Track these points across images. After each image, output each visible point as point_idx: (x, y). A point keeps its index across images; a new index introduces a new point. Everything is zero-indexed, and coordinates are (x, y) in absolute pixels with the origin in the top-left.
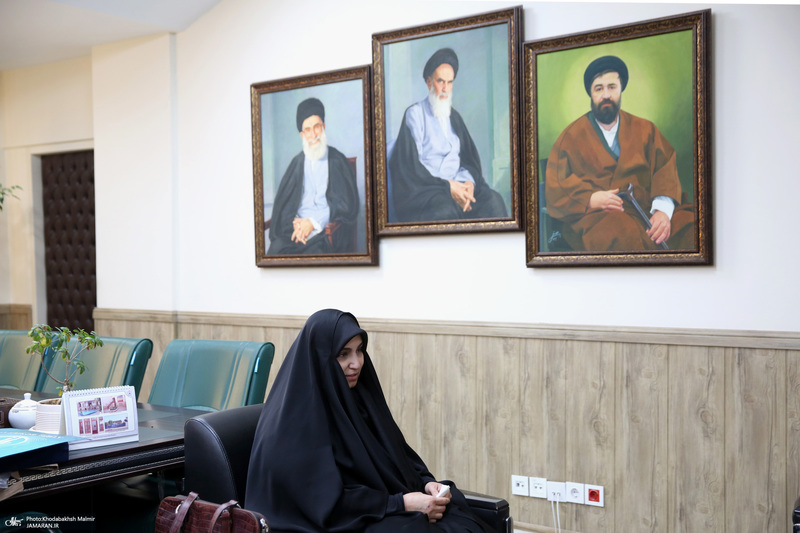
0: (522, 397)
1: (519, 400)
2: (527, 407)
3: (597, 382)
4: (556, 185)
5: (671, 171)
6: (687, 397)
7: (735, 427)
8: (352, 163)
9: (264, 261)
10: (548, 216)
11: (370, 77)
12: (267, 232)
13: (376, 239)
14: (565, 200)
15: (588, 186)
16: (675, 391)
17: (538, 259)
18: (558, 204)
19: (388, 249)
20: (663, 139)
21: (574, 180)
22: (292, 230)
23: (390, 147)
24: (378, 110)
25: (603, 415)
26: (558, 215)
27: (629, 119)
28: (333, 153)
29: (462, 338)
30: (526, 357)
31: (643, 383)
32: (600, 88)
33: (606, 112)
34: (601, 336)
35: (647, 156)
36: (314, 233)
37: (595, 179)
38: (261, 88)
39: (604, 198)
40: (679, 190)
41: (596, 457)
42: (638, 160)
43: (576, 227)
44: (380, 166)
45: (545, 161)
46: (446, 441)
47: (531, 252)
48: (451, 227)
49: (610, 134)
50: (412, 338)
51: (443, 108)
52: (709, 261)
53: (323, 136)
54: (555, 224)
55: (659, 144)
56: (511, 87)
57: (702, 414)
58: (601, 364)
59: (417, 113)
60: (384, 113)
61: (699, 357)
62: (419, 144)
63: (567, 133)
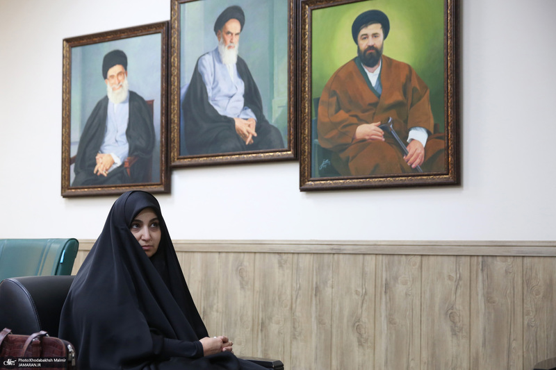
0: (294, 306)
1: (291, 308)
2: (298, 314)
3: (360, 290)
4: (326, 120)
5: (425, 106)
6: (438, 300)
7: (479, 325)
8: (150, 105)
9: (69, 192)
10: (319, 146)
11: (168, 31)
12: (72, 167)
13: (169, 169)
14: (334, 133)
15: (355, 120)
16: (428, 295)
17: (310, 184)
18: (328, 136)
19: (179, 179)
20: (418, 78)
21: (342, 115)
22: (95, 164)
23: (183, 91)
24: (174, 59)
25: (364, 319)
26: (327, 146)
27: (390, 64)
28: (133, 98)
29: (242, 255)
30: (298, 269)
31: (400, 289)
32: (366, 37)
33: (370, 57)
34: (363, 250)
35: (405, 93)
36: (115, 167)
37: (360, 114)
38: (72, 42)
39: (368, 130)
40: (432, 122)
41: (358, 356)
42: (398, 97)
43: (343, 156)
44: (175, 106)
45: (318, 100)
47: (303, 178)
48: (234, 158)
49: (373, 76)
50: (198, 256)
52: (456, 182)
53: (125, 83)
54: (325, 153)
55: (415, 83)
56: (290, 37)
57: (450, 314)
58: (363, 274)
59: (208, 61)
60: (179, 61)
61: (448, 265)
62: (209, 88)
63: (337, 75)
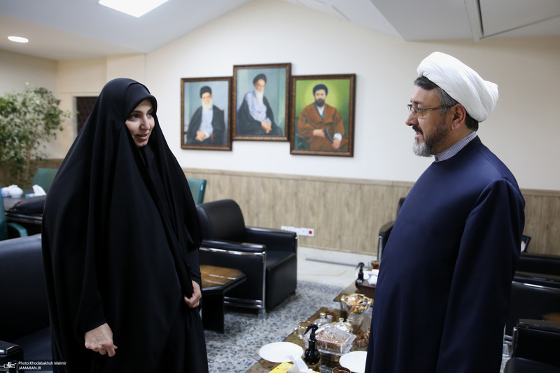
1: (285, 201)
2: (288, 203)
3: (313, 194)
4: (301, 126)
5: (341, 125)
9: (184, 147)
11: (232, 81)
12: (185, 136)
13: (231, 140)
14: (304, 132)
15: (313, 128)
17: (294, 152)
18: (302, 133)
19: (236, 145)
20: (339, 114)
21: (308, 125)
22: (196, 136)
23: (238, 107)
24: (234, 93)
25: (314, 206)
26: (301, 137)
27: (328, 108)
28: (215, 108)
29: (264, 178)
30: (288, 185)
31: (329, 195)
32: (318, 94)
33: (320, 103)
34: (315, 179)
35: (333, 119)
36: (206, 137)
37: (315, 125)
38: (185, 80)
39: (318, 132)
40: (343, 132)
41: (312, 220)
42: (330, 120)
43: (308, 141)
44: (234, 114)
45: (298, 118)
46: (257, 215)
47: (292, 149)
48: (262, 138)
49: (321, 110)
50: (245, 178)
51: (260, 95)
52: (352, 155)
53: (211, 101)
54: (300, 140)
55: (337, 116)
56: (286, 91)
57: (348, 205)
58: (315, 189)
59: (250, 96)
60: (237, 94)
63: (306, 109)
